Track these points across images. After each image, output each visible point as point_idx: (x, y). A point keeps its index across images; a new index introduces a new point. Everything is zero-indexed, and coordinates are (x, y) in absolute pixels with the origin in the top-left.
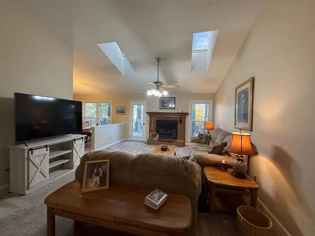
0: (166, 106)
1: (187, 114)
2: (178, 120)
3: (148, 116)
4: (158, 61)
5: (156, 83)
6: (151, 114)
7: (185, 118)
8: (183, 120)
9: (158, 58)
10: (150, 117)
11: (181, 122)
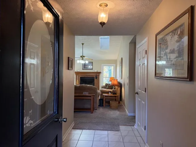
0: (87, 68)
1: (100, 73)
2: (95, 76)
4: (83, 45)
5: (81, 56)
7: (99, 76)
8: (98, 76)
10: (76, 75)
11: (96, 78)
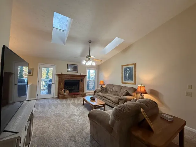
2: (80, 79)
3: (57, 77)
6: (60, 76)
9: (90, 41)
10: (59, 78)
11: (82, 81)
